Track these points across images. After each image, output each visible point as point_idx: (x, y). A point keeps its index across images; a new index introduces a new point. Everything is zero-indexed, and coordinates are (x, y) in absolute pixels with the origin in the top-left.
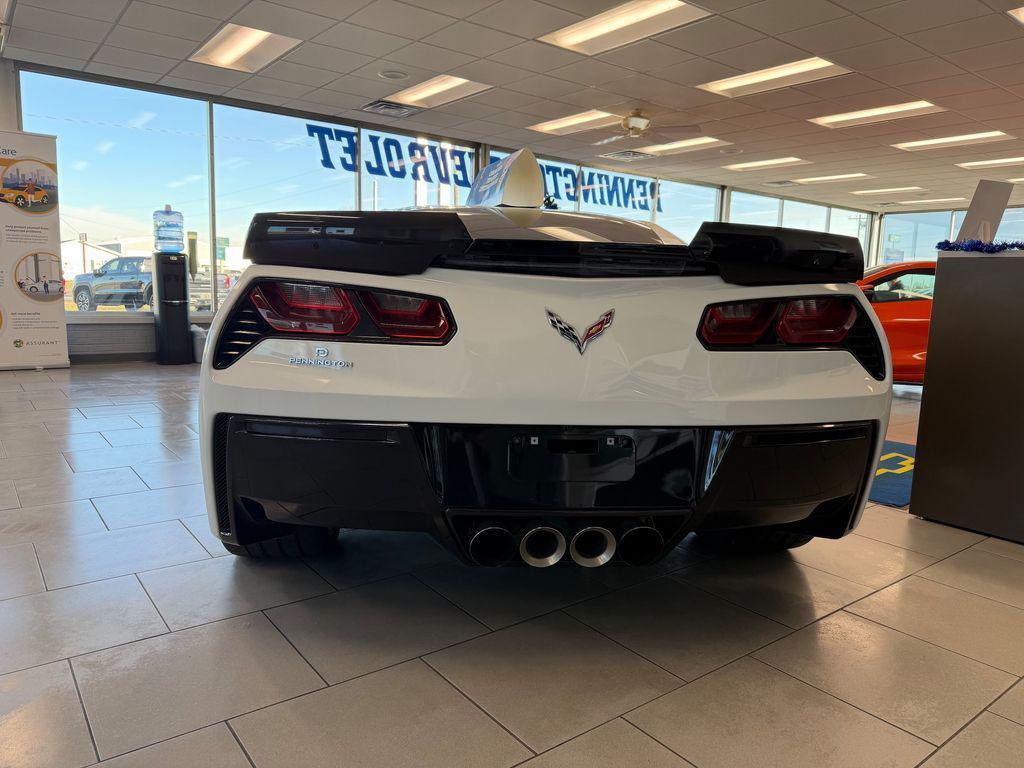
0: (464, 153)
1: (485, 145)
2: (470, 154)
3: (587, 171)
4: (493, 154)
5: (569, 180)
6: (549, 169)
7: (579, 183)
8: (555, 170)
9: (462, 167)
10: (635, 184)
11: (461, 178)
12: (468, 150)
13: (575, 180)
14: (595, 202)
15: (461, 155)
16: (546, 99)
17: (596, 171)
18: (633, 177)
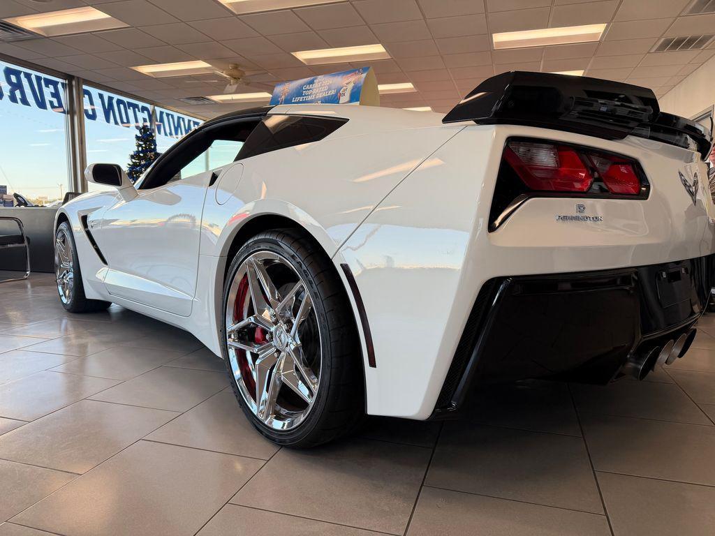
0: (57, 83)
1: (78, 78)
2: (63, 84)
3: (158, 110)
4: (85, 87)
5: (145, 115)
6: (130, 105)
7: (153, 118)
8: (135, 106)
9: (56, 95)
10: (192, 123)
11: (56, 104)
12: (60, 80)
13: (150, 116)
14: (166, 134)
15: (55, 84)
16: (169, 44)
17: (165, 111)
18: (190, 118)
